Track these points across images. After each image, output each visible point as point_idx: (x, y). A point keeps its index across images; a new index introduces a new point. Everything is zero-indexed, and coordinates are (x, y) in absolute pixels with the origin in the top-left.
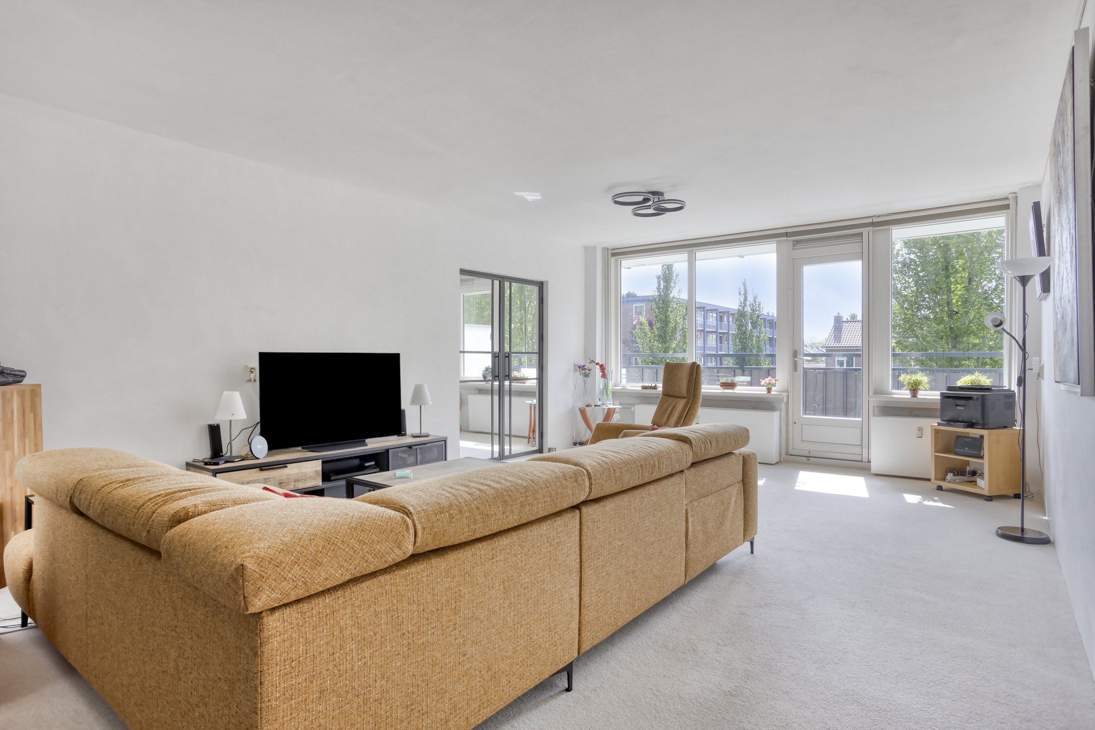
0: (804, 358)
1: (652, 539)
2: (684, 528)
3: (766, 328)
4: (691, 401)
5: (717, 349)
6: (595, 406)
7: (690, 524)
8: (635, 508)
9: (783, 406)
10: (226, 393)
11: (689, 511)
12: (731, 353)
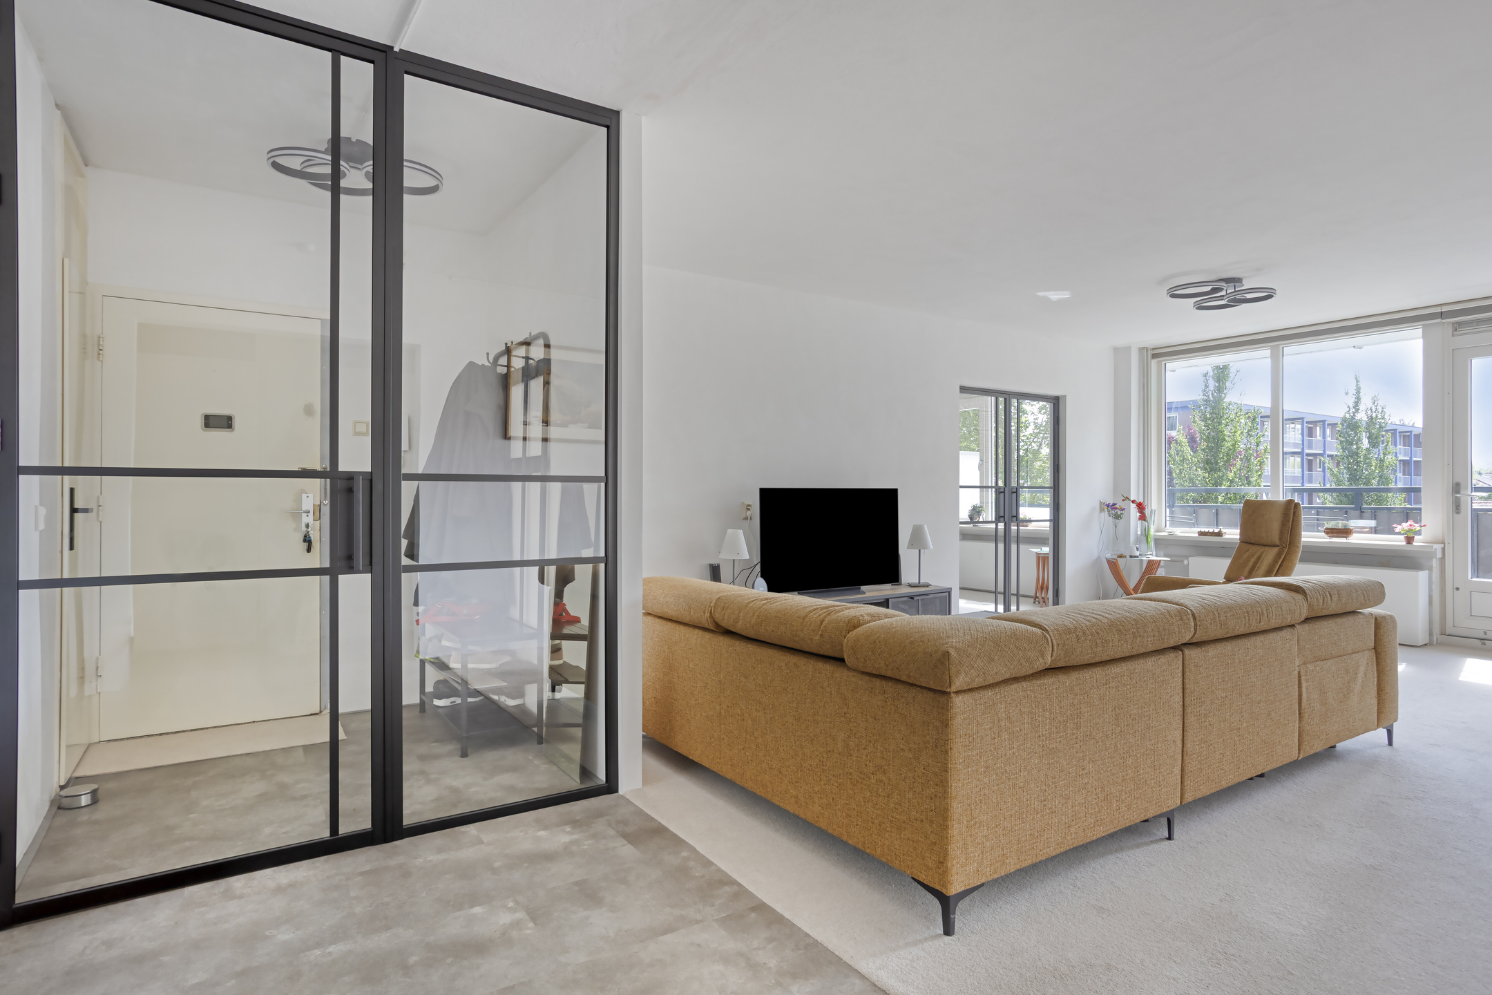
0: (1473, 494)
1: (1259, 697)
2: (1297, 693)
3: (1396, 445)
4: (1286, 550)
5: (1303, 479)
6: (1131, 557)
7: (1304, 690)
8: (1239, 659)
9: (1435, 564)
10: (730, 531)
11: (1302, 674)
12: (1328, 486)
